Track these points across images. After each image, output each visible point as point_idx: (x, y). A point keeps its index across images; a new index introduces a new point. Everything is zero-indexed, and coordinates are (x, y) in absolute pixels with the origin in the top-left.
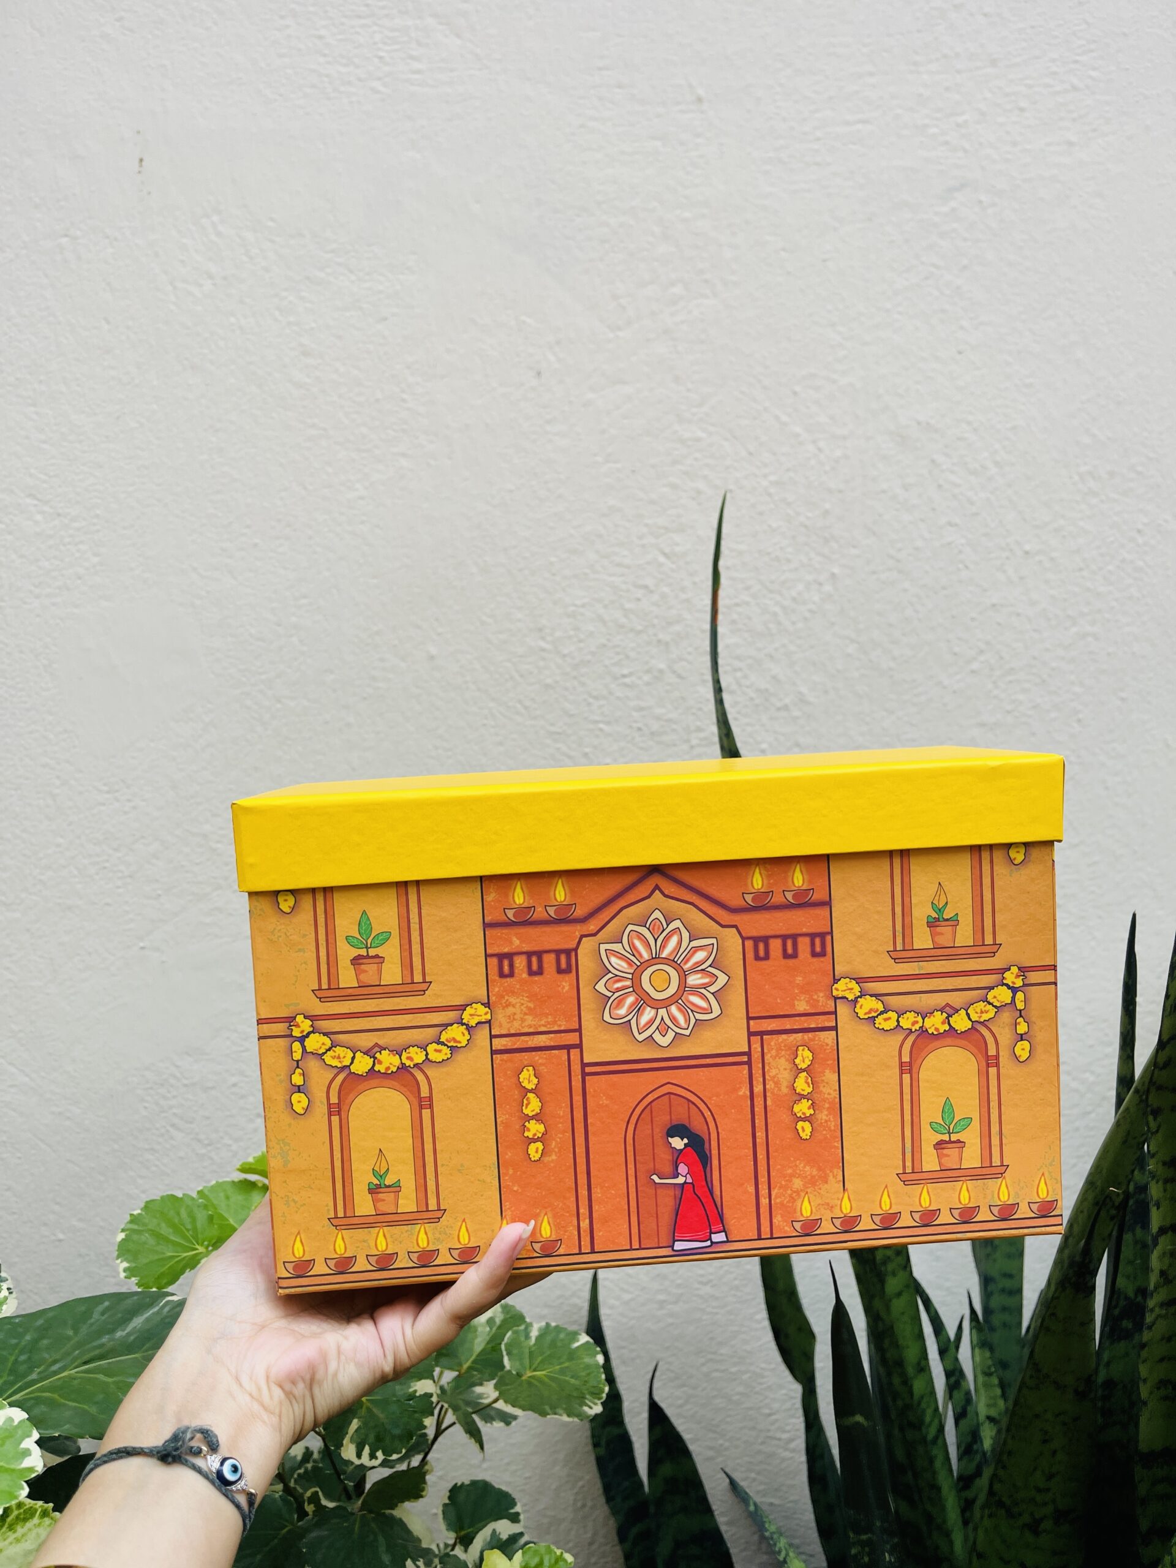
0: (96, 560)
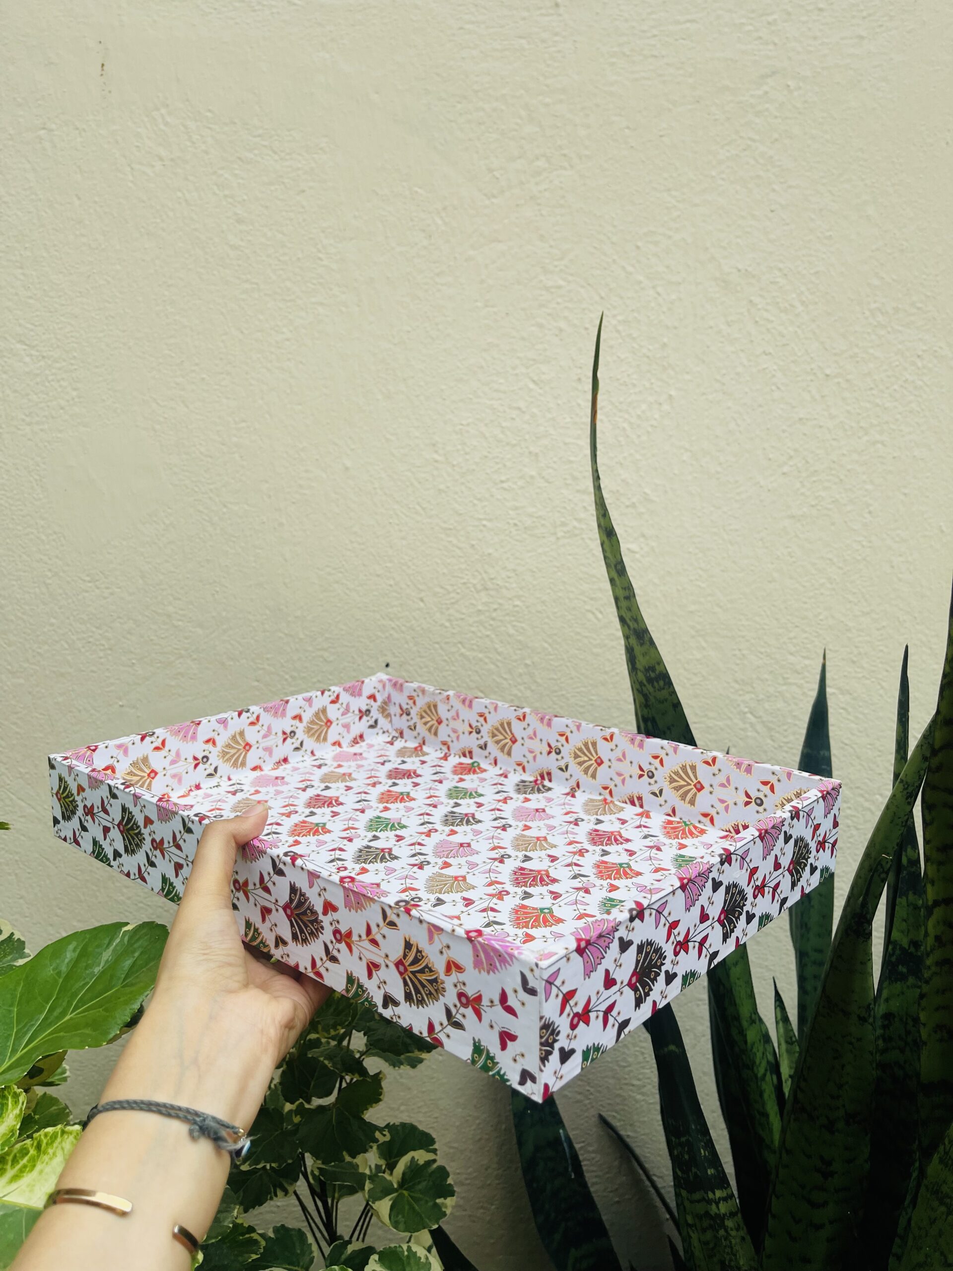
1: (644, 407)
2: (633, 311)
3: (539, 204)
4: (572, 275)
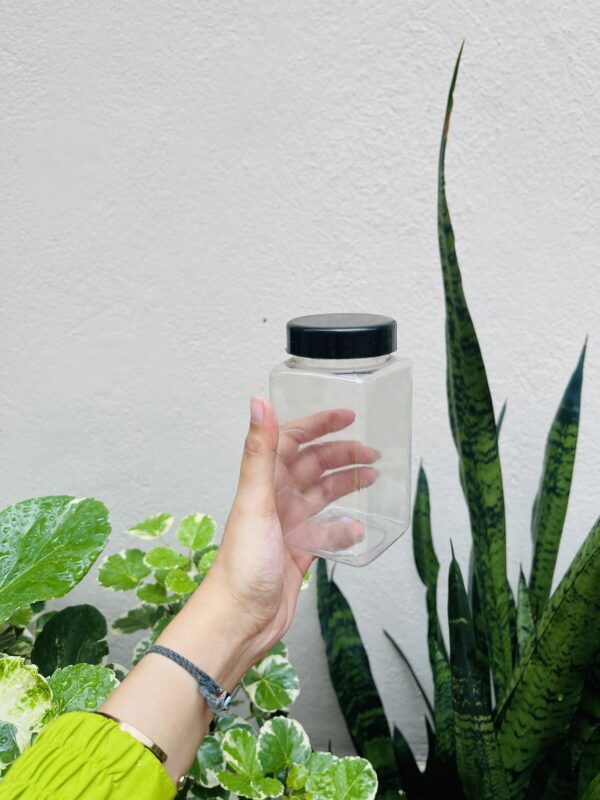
0: (43, 92)
1: (476, 136)
2: (477, 57)
4: (433, 22)
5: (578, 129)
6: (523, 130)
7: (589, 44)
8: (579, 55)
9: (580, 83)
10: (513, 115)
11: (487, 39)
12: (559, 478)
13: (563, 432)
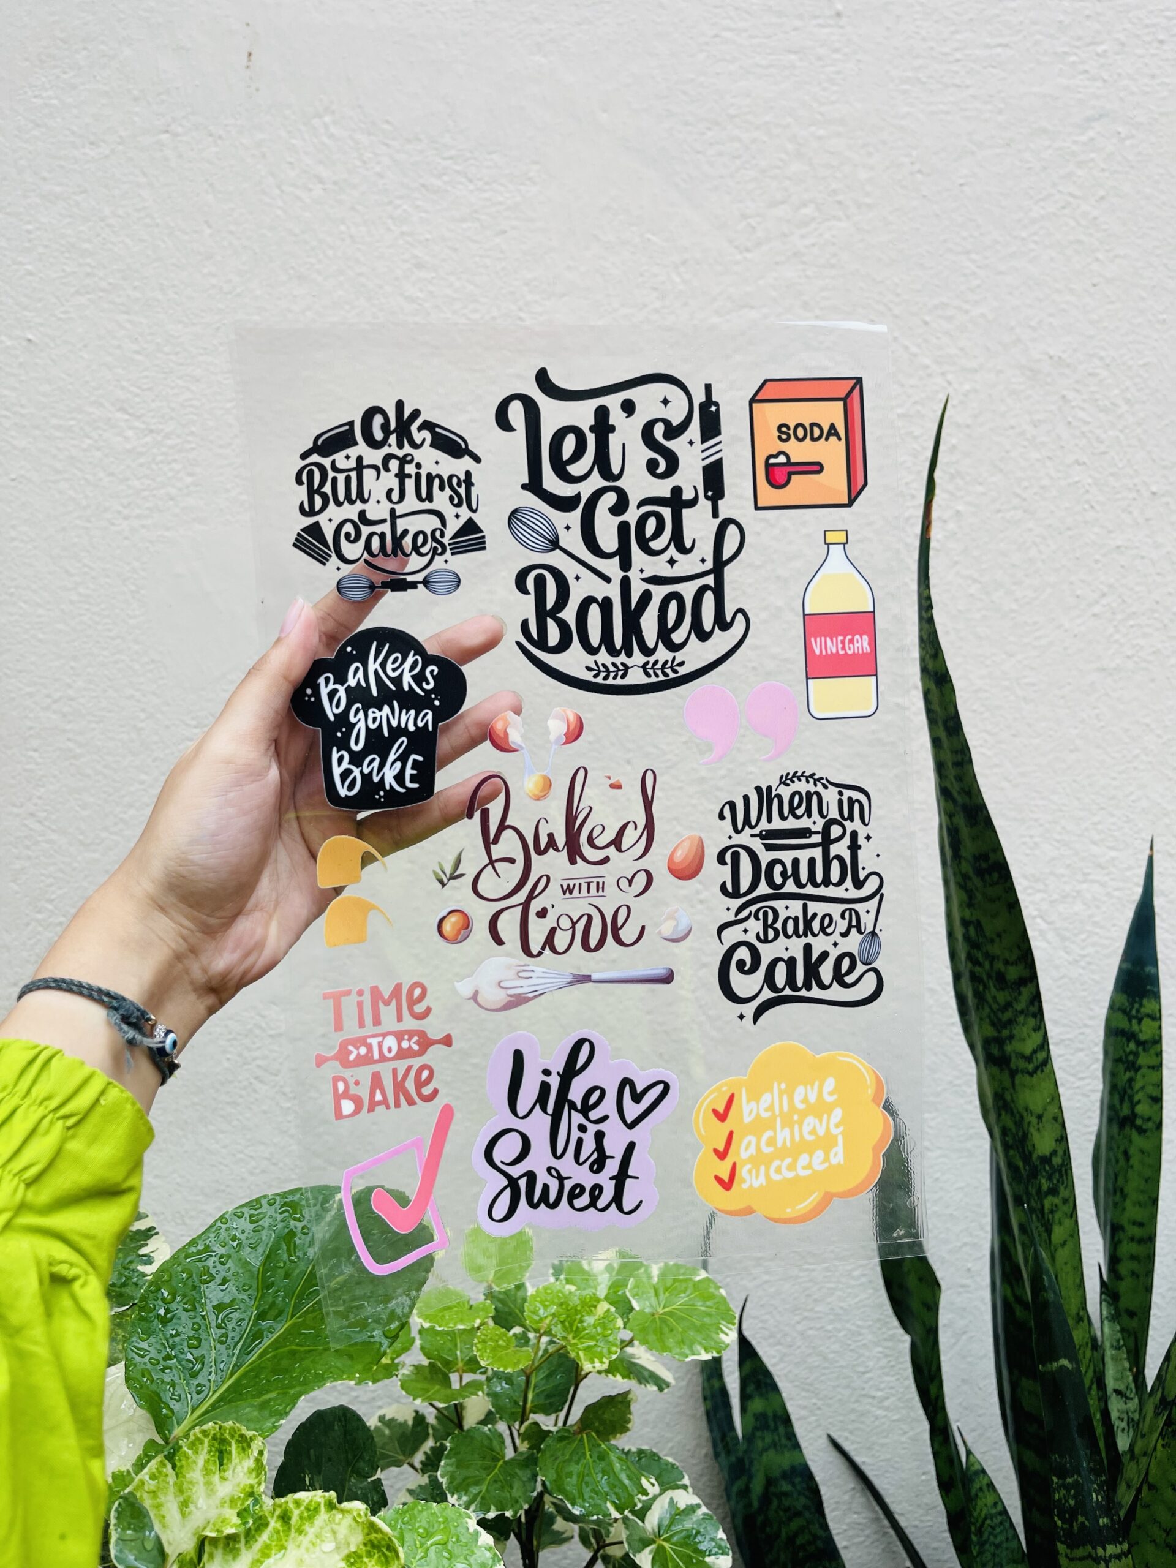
3: (804, 263)
5: (1086, 506)
6: (999, 511)
7: (1090, 374)
8: (1077, 391)
9: (1083, 433)
10: (980, 489)
11: (930, 375)
12: (1136, 1098)
13: (1134, 1012)
